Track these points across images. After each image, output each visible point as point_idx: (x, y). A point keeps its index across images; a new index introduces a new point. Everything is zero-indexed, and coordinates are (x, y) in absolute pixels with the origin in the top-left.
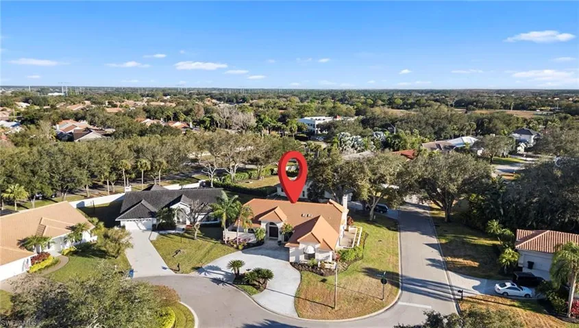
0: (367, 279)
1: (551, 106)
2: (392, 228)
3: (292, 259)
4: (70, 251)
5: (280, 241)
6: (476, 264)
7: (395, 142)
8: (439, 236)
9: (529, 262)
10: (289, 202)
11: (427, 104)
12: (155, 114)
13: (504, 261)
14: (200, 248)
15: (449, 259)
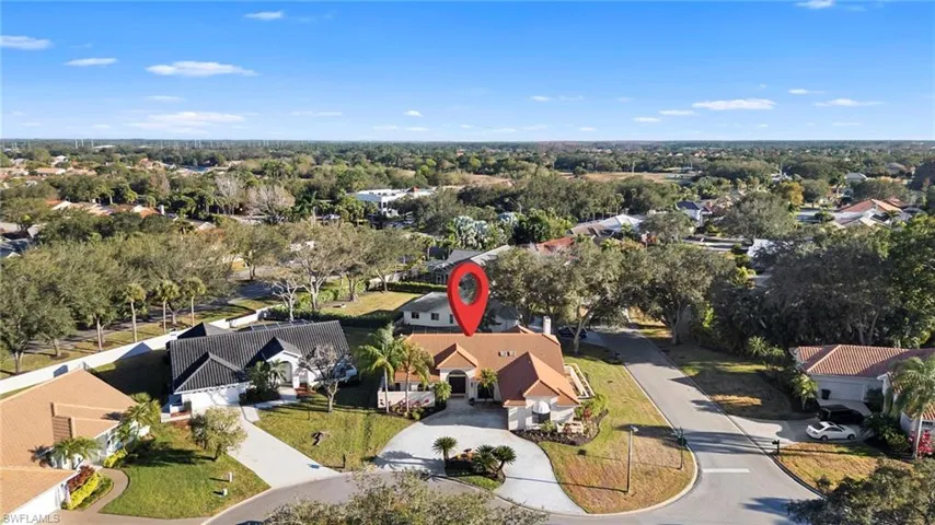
0: (640, 441)
1: (682, 166)
2: (612, 361)
3: (513, 425)
4: (119, 460)
5: (473, 399)
6: (757, 402)
7: (534, 228)
8: (680, 366)
9: (823, 390)
10: (463, 335)
11: (518, 166)
12: (75, 191)
13: (804, 392)
14: (350, 424)
15: (719, 398)
